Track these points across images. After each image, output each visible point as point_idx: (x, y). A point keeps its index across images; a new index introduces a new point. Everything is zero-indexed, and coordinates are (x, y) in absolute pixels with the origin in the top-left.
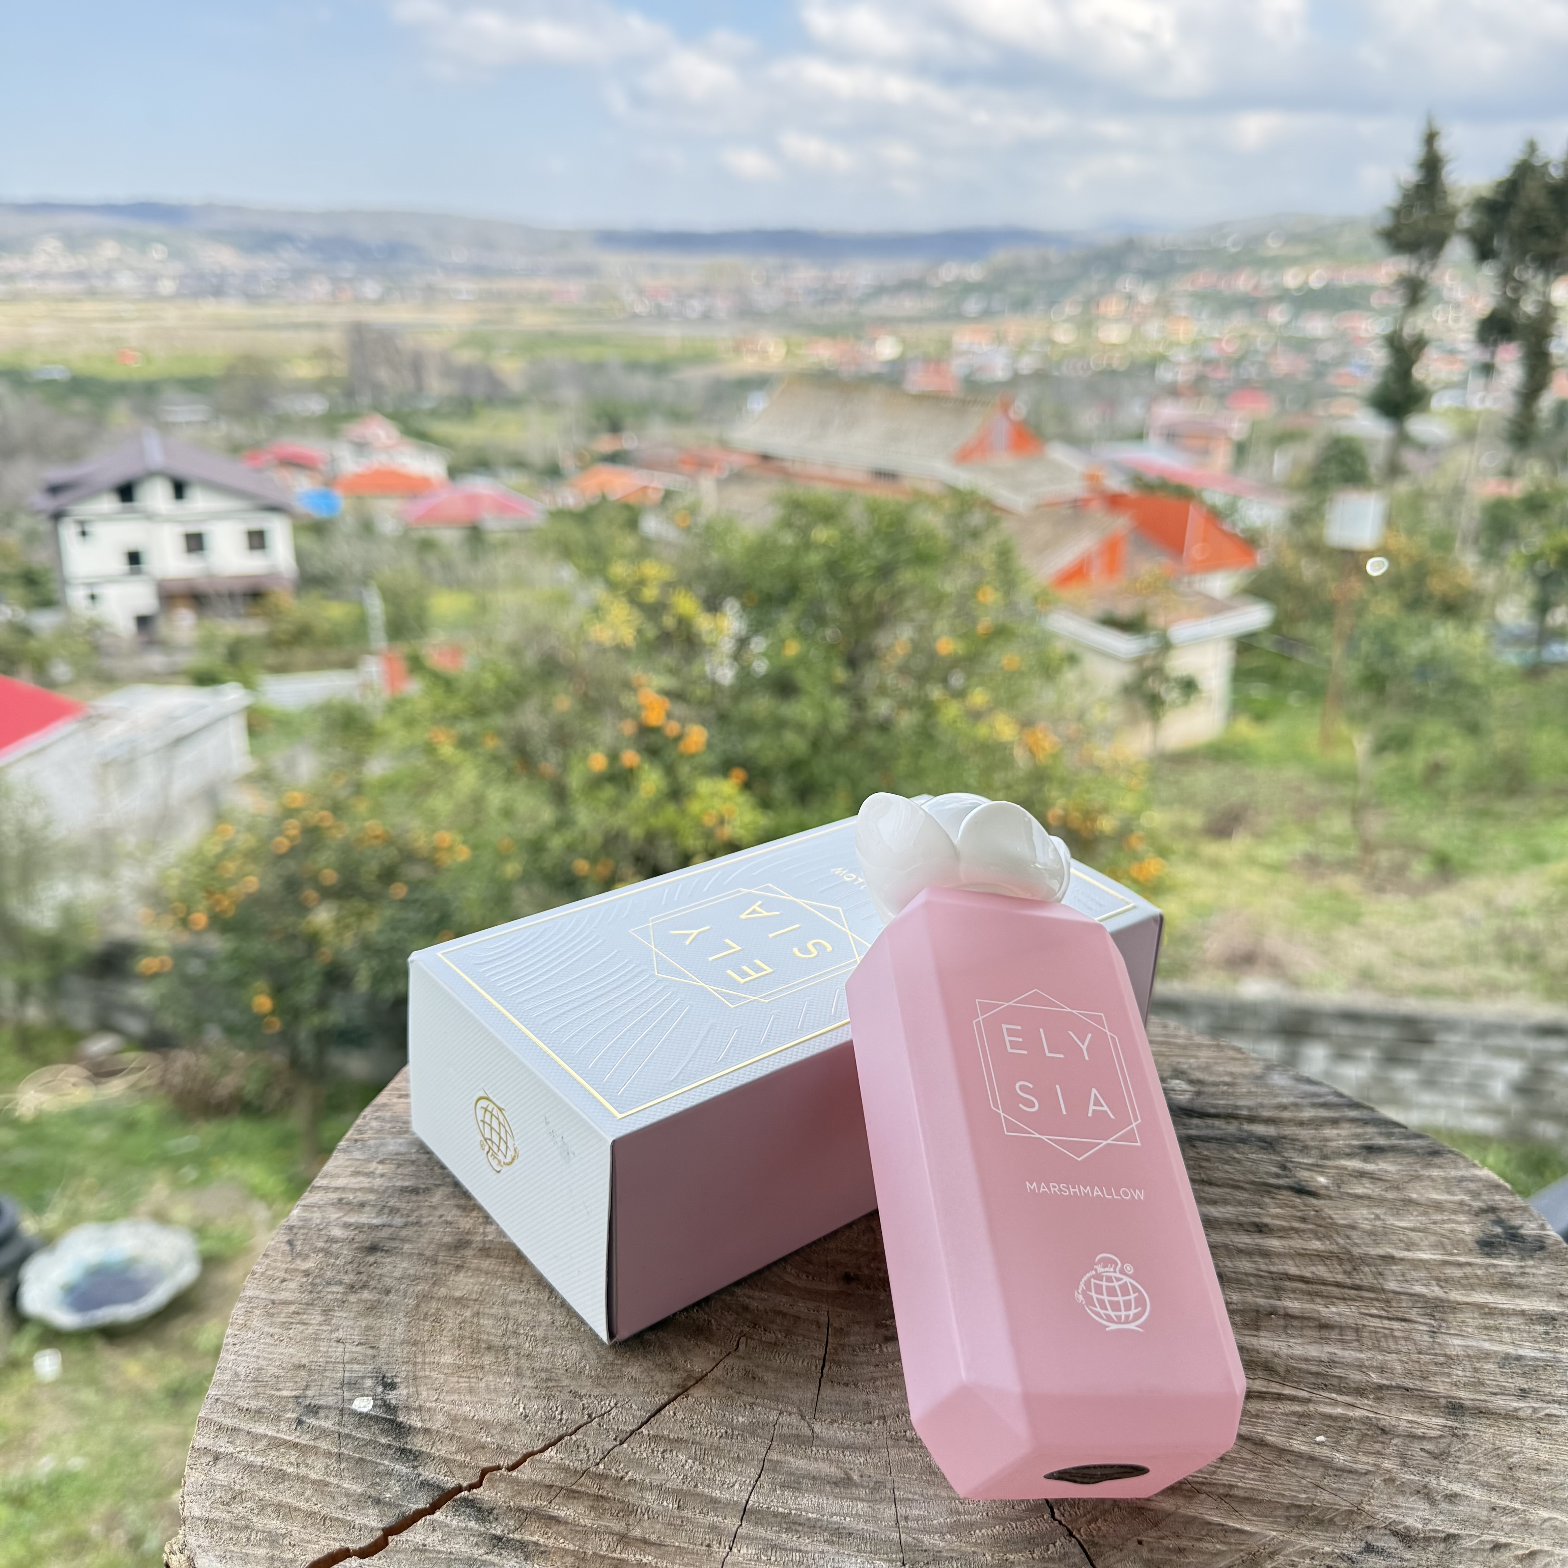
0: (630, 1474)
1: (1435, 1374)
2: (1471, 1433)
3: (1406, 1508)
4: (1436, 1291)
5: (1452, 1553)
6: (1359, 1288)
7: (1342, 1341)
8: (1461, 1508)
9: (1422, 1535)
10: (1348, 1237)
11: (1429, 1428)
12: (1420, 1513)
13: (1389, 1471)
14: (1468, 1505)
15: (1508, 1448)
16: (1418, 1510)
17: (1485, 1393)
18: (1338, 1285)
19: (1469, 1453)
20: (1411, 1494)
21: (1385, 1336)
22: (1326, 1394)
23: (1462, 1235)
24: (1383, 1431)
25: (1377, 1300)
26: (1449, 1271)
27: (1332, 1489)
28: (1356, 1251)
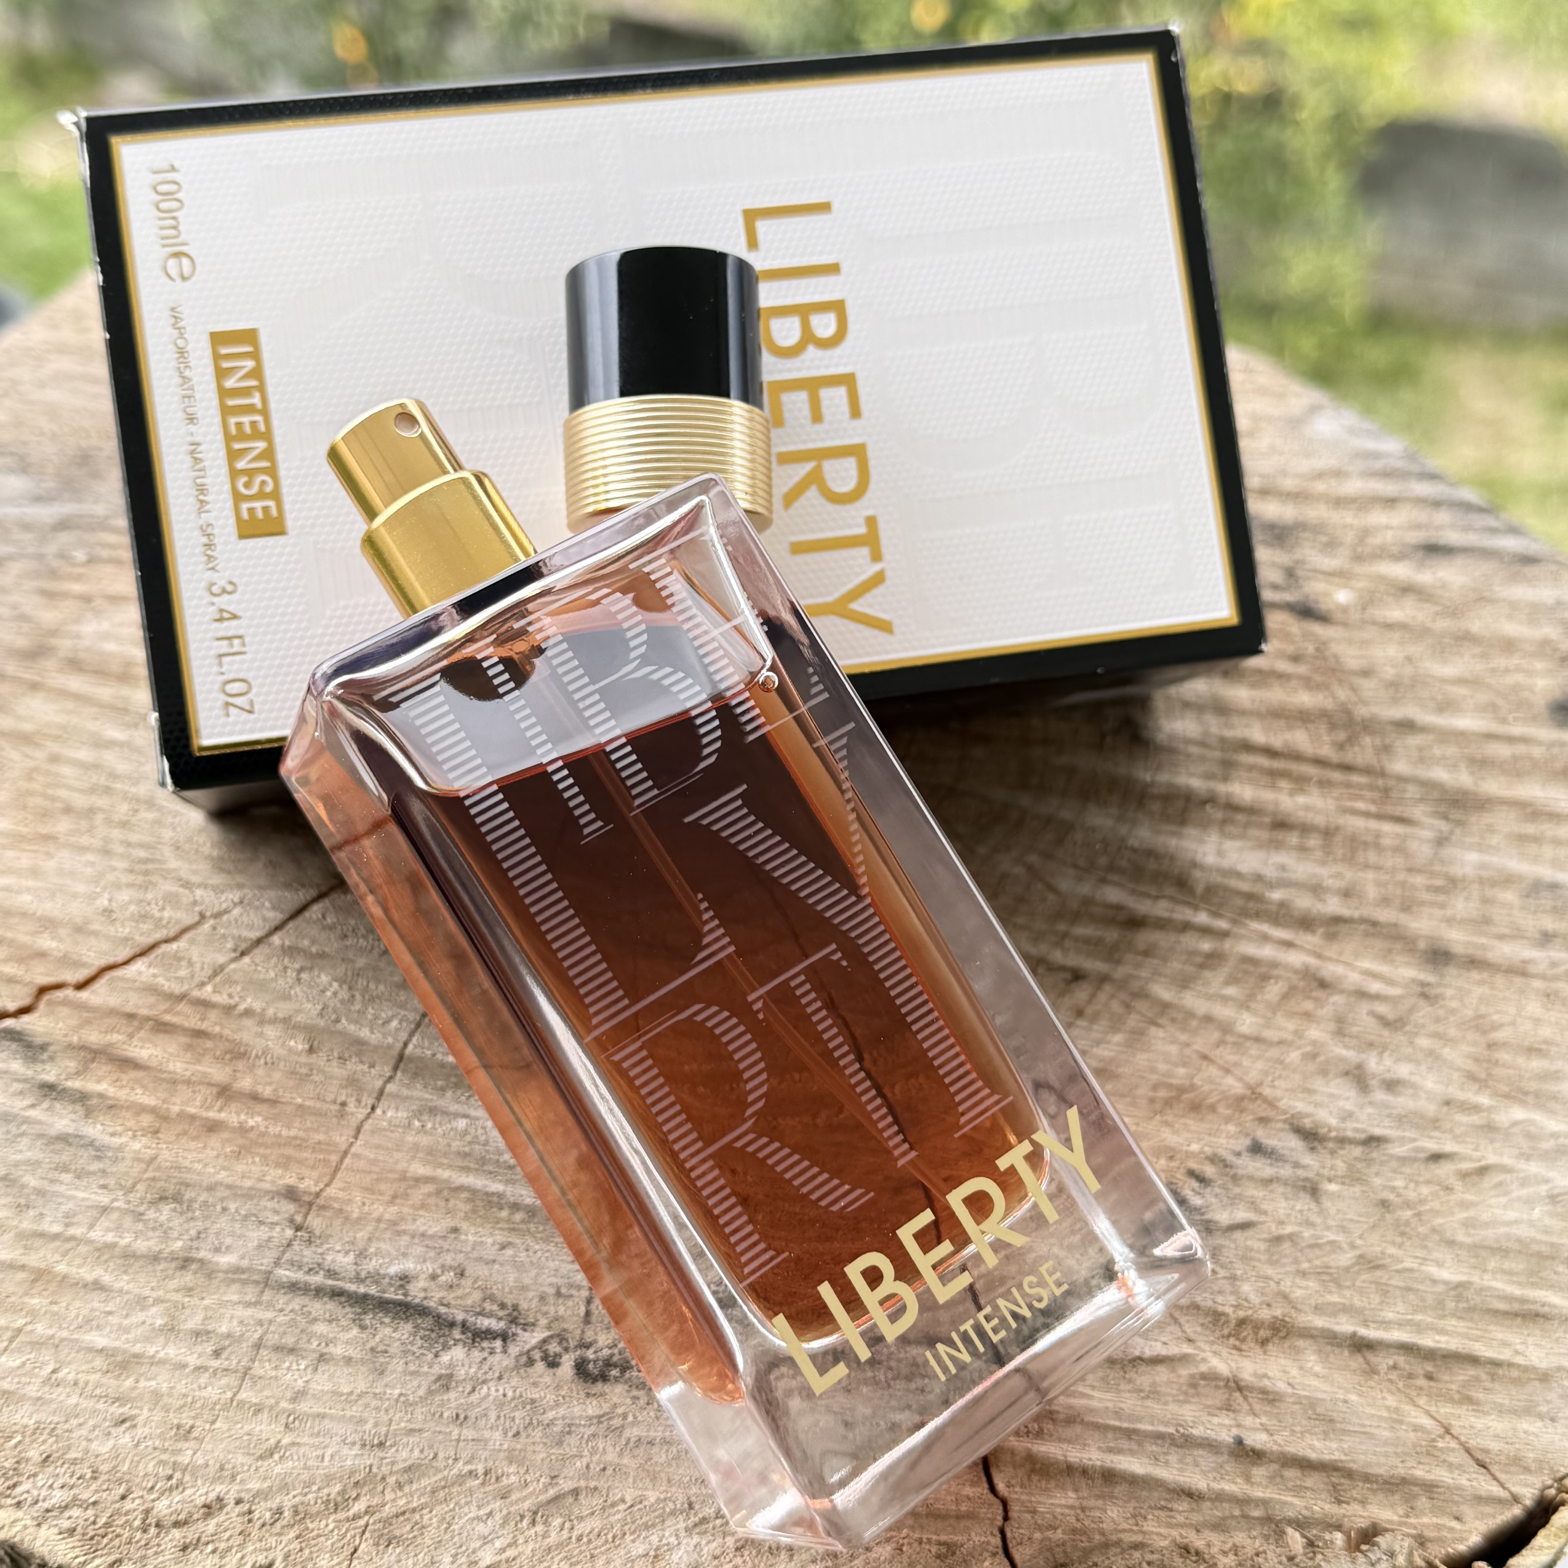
0: (249, 1000)
1: (1423, 903)
2: (1449, 992)
3: (1323, 1094)
4: (1464, 779)
5: (1371, 1161)
6: (1347, 768)
7: (1302, 849)
8: (1401, 1100)
9: (1334, 1135)
10: (1353, 689)
11: (1390, 982)
12: (1341, 1103)
13: (1314, 1043)
14: (1413, 1096)
15: (1495, 1017)
16: (1340, 1097)
17: (1488, 935)
18: (1320, 762)
19: (1437, 1020)
20: (1336, 1076)
21: (1365, 843)
22: (1255, 925)
23: (1526, 694)
24: (1323, 984)
25: (1371, 787)
27: (1225, 1063)
28: (1362, 712)
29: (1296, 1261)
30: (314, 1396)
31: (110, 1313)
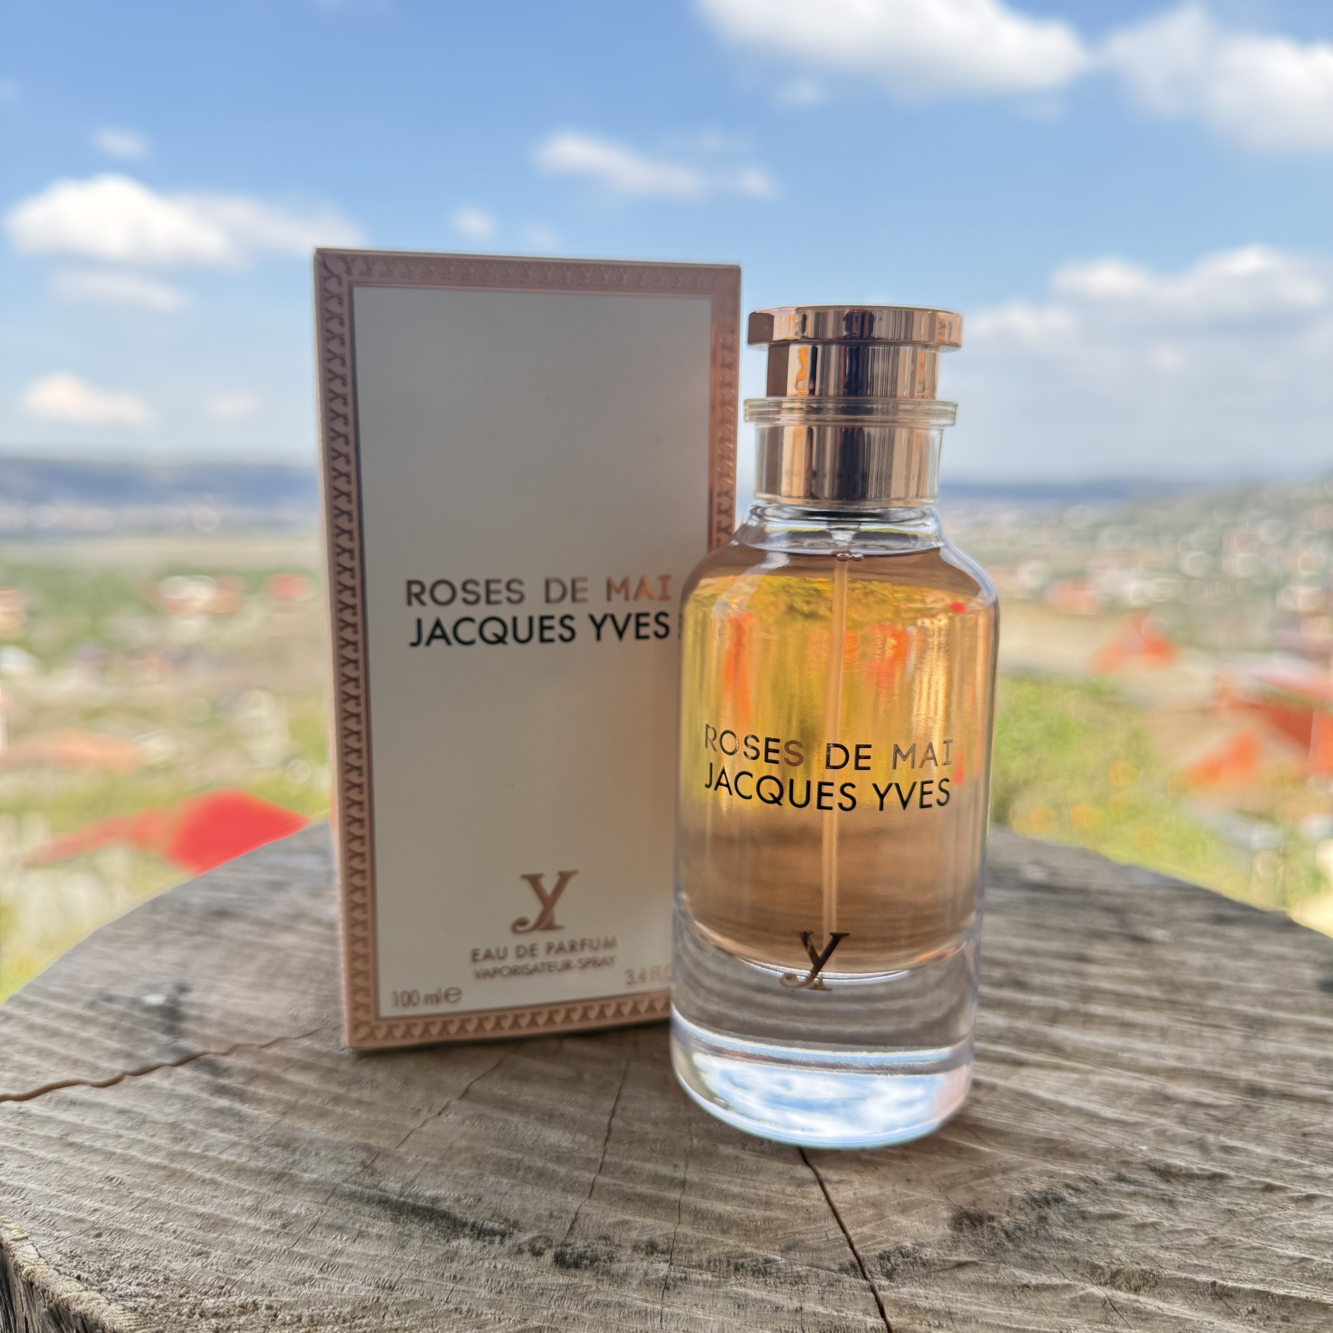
1: (1239, 1065)
2: (1267, 1107)
3: (1172, 1152)
4: (1261, 1011)
5: (1216, 1189)
6: (1174, 1003)
7: (1143, 1036)
8: (1238, 1158)
9: (1184, 1172)
10: (1174, 969)
11: (1218, 1099)
12: (1188, 1158)
13: (1162, 1126)
14: (1247, 1156)
15: (1305, 1120)
16: (1187, 1155)
17: (1291, 1081)
18: (1153, 999)
19: (1260, 1120)
20: (1183, 1143)
21: (1192, 1036)
22: (1111, 1069)
23: (1299, 977)
24: (1168, 1098)
25: (1193, 1011)
26: (1279, 999)
27: (1093, 1131)
28: (1181, 980)
29: (1160, 1240)
30: (348, 1254)
31: (216, 1197)
